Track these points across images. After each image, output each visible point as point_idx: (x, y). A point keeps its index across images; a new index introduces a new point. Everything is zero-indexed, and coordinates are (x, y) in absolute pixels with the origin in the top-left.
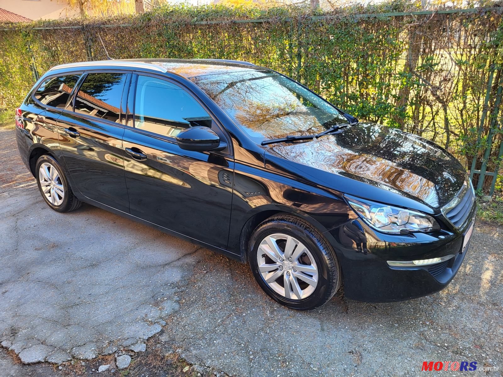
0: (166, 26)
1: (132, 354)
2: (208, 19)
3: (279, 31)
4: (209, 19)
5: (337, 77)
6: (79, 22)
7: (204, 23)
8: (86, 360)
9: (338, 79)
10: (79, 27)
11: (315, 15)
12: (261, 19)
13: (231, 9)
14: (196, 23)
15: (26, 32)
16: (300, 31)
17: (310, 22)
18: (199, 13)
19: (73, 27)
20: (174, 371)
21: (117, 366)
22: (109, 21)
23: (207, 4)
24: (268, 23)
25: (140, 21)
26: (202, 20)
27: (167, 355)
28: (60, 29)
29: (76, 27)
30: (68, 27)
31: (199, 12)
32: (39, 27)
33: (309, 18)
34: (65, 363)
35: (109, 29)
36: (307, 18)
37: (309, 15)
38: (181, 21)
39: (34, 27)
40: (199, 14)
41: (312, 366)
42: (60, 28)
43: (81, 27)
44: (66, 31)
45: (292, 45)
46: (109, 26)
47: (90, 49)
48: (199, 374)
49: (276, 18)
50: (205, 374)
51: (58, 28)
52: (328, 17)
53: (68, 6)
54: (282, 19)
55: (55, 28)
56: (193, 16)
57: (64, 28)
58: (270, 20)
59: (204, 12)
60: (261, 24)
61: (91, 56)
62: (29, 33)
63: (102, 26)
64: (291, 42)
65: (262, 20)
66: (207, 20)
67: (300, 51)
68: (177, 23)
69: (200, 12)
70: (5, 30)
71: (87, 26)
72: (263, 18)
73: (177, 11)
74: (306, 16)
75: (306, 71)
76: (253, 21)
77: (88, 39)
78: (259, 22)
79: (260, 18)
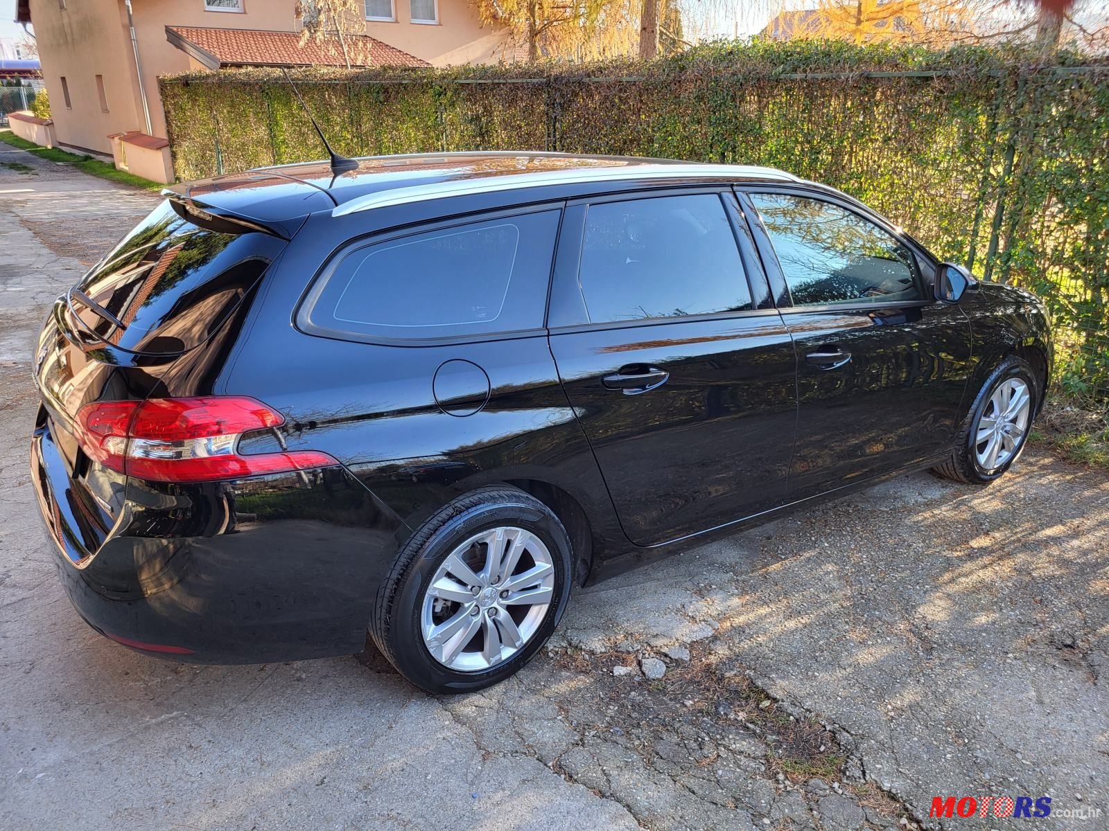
0: (716, 80)
1: (668, 660)
2: (808, 69)
3: (971, 97)
4: (811, 69)
5: (1101, 201)
6: (542, 71)
7: (798, 76)
8: (592, 653)
9: (1101, 204)
10: (541, 80)
11: (1063, 63)
12: (931, 71)
13: (862, 50)
14: (781, 77)
15: (441, 87)
16: (1021, 98)
17: (1048, 79)
18: (788, 56)
19: (529, 80)
20: (743, 703)
21: (643, 673)
22: (600, 70)
23: (807, 39)
24: (947, 78)
25: (664, 70)
26: (795, 70)
27: (727, 675)
28: (504, 84)
29: (535, 81)
30: (520, 81)
31: (788, 54)
32: (467, 78)
33: (1049, 69)
34: (557, 649)
35: (599, 85)
36: (1044, 70)
37: (1048, 63)
38: (750, 73)
39: (456, 78)
40: (789, 59)
41: (1019, 756)
42: (504, 81)
43: (545, 80)
44: (515, 87)
45: (996, 127)
46: (601, 79)
47: (555, 123)
48: (792, 718)
49: (967, 70)
50: (803, 719)
51: (501, 81)
52: (1098, 69)
53: (509, 40)
54: (980, 71)
55: (496, 81)
56: (775, 61)
57: (513, 81)
58: (952, 73)
59: (799, 53)
60: (927, 80)
61: (555, 136)
62: (445, 89)
63: (586, 80)
64: (996, 121)
65: (932, 73)
66: (805, 71)
67: (1014, 141)
68: (740, 76)
69: (791, 55)
70: (404, 82)
71: (556, 79)
72: (935, 69)
73: (743, 52)
74: (1041, 66)
75: (1023, 184)
76: (910, 73)
77: (553, 104)
78: (924, 77)
79: (928, 67)
